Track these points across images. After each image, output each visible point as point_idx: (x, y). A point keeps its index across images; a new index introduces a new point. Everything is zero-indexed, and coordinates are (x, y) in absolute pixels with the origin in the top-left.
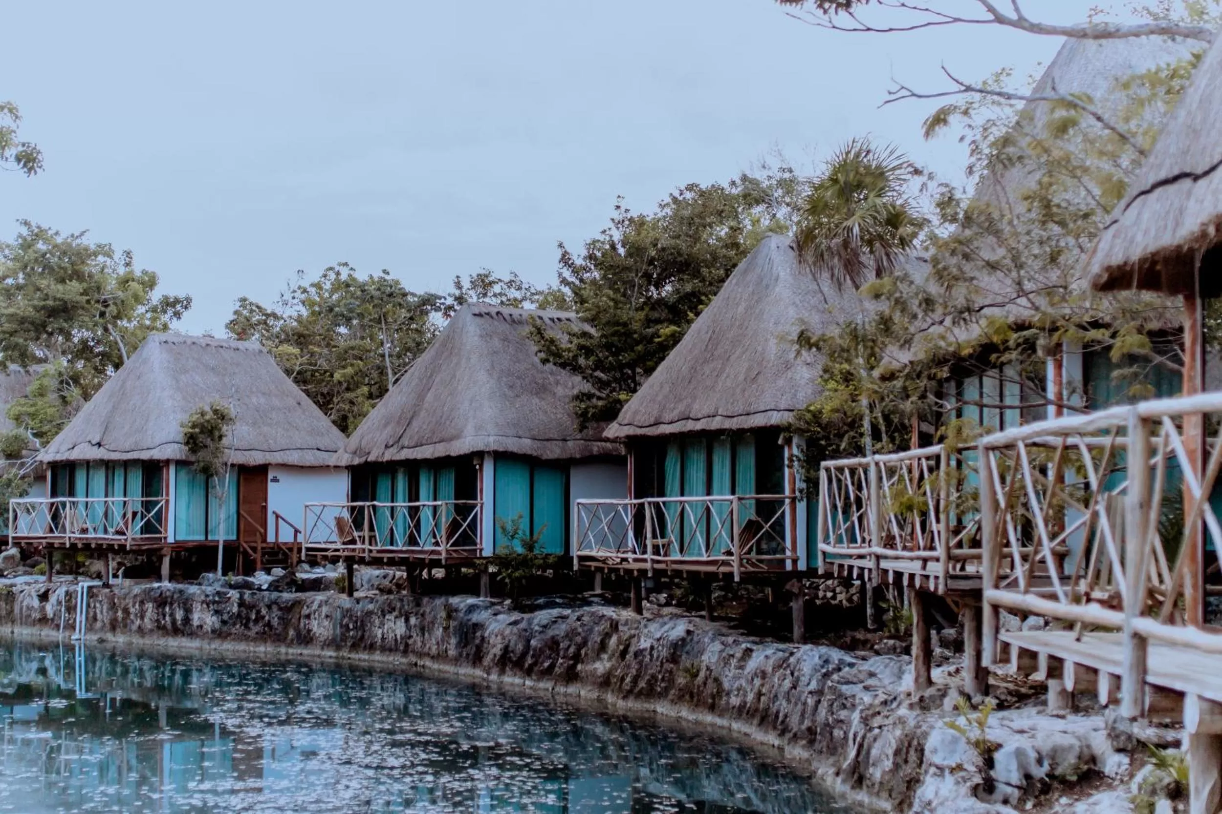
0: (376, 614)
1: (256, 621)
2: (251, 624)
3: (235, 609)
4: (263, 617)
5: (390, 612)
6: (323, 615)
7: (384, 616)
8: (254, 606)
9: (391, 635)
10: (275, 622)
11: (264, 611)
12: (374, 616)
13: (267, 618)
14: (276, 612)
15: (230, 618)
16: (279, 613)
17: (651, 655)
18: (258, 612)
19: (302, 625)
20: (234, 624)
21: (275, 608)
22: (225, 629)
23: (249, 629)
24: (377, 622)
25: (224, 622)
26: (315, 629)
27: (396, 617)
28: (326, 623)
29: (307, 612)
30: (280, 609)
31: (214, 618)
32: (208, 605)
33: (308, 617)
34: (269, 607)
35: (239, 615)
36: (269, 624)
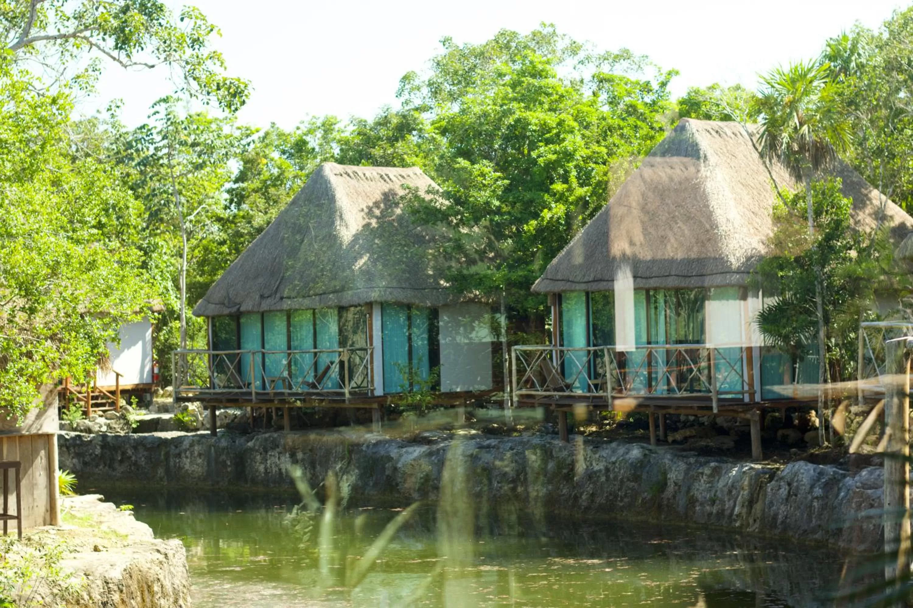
0: (257, 451)
1: (121, 461)
2: (116, 465)
3: (98, 451)
4: (129, 458)
5: (273, 449)
6: (196, 453)
7: (266, 452)
8: (120, 447)
9: (275, 470)
10: (142, 462)
11: (130, 452)
12: (255, 454)
13: (133, 458)
14: (142, 452)
15: (93, 460)
16: (145, 453)
17: (608, 478)
18: (123, 453)
19: (172, 463)
20: (97, 466)
21: (141, 449)
22: (88, 469)
23: (114, 470)
24: (258, 458)
25: (85, 464)
26: (187, 467)
27: (280, 453)
28: (199, 461)
29: (177, 451)
30: (147, 449)
31: (75, 461)
32: (68, 448)
33: (179, 455)
34: (135, 448)
35: (102, 456)
36: (135, 464)
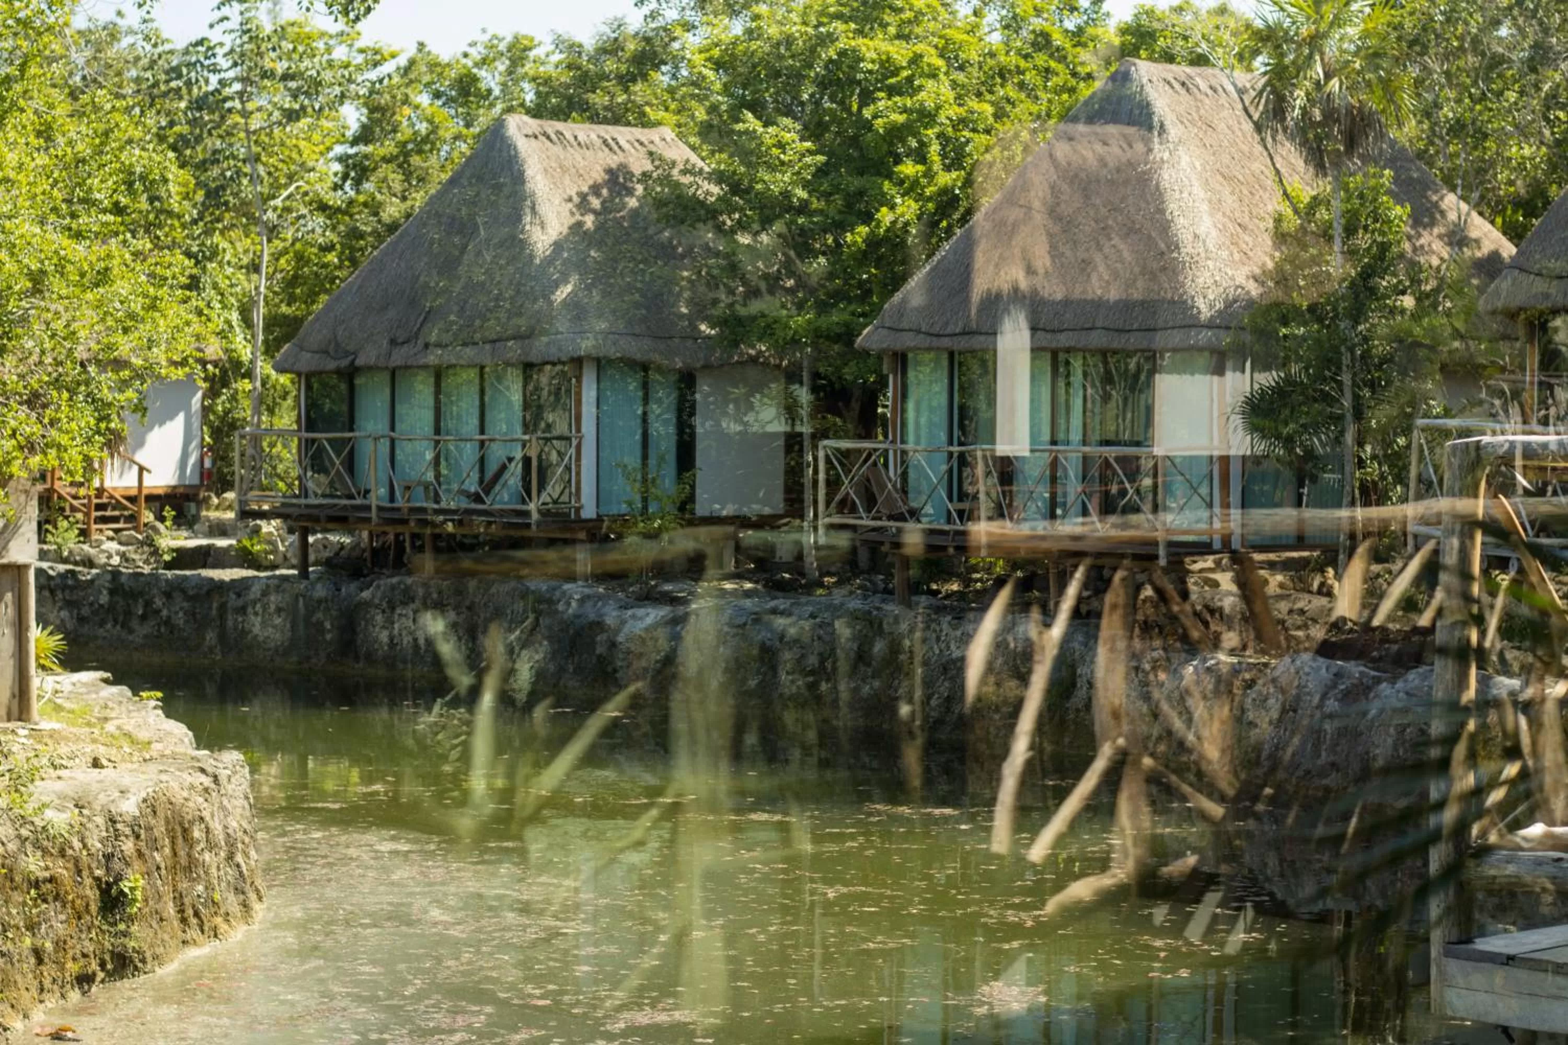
0: (377, 607)
1: (144, 618)
2: (135, 624)
3: (104, 598)
4: (158, 612)
5: (404, 604)
6: (272, 607)
7: (393, 609)
8: (141, 594)
9: (407, 640)
10: (180, 619)
11: (158, 602)
12: (373, 611)
13: (165, 613)
14: (180, 603)
15: (95, 613)
16: (185, 604)
18: (148, 604)
19: (230, 623)
20: (102, 624)
21: (178, 597)
22: (85, 629)
23: (131, 631)
24: (379, 618)
25: (82, 619)
26: (256, 630)
27: (416, 611)
28: (278, 621)
29: (240, 603)
30: (188, 598)
31: (64, 614)
32: (52, 591)
33: (243, 610)
34: (168, 595)
35: (111, 608)
36: (168, 622)
